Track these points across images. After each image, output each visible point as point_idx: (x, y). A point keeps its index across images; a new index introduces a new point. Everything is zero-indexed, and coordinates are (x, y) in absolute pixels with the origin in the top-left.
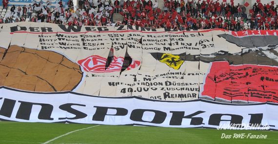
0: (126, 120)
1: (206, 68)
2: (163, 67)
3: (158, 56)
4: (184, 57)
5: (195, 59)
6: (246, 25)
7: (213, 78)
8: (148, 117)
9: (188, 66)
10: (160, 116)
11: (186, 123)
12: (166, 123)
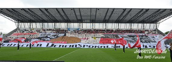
0: (88, 47)
1: (100, 39)
2: (93, 39)
3: (92, 37)
4: (96, 37)
5: (98, 38)
6: (106, 32)
7: (101, 41)
8: (91, 47)
9: (97, 39)
10: (93, 47)
11: (97, 47)
12: (94, 47)
